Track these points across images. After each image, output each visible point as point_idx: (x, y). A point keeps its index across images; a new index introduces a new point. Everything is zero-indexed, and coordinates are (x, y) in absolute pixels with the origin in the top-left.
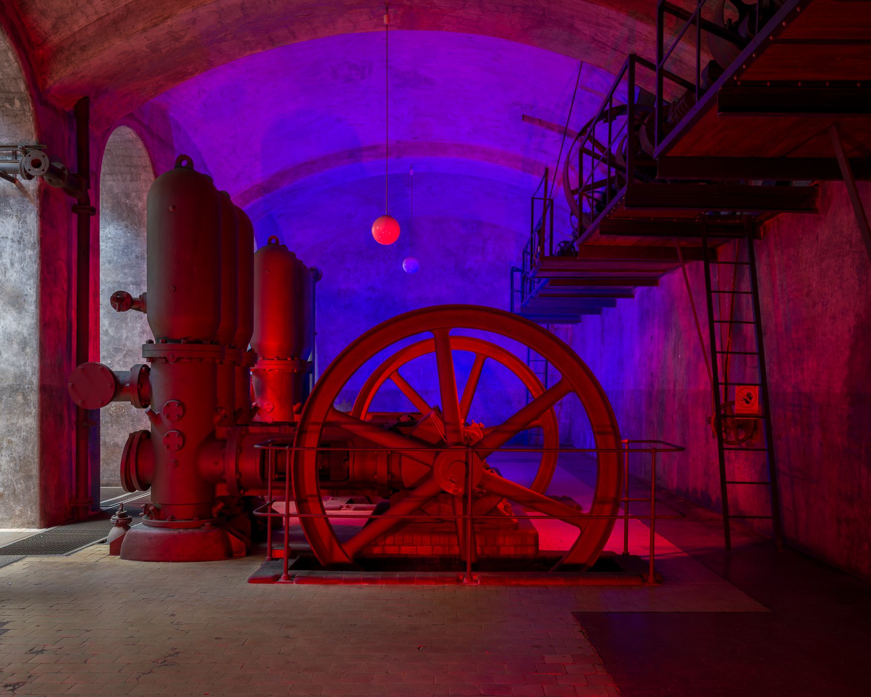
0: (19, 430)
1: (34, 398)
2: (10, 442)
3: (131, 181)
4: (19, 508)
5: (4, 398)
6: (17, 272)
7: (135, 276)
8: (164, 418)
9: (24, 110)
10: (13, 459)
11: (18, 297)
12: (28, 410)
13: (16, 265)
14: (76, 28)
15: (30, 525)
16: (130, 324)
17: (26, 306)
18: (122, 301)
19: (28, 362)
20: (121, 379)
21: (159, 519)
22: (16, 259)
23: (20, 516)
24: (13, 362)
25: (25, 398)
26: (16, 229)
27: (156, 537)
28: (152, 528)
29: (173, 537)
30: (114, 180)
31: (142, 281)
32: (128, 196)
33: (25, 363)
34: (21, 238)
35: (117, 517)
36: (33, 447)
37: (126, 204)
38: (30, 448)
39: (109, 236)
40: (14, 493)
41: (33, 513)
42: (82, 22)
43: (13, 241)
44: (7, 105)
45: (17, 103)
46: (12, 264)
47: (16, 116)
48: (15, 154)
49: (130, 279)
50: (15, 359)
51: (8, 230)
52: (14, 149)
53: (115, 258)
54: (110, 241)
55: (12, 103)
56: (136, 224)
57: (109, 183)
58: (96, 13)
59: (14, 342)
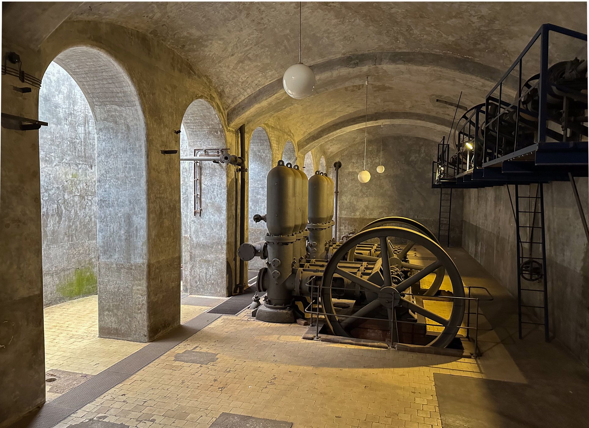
0: (219, 259)
1: (225, 247)
2: (216, 263)
3: (261, 145)
4: (219, 289)
5: (214, 246)
6: (219, 198)
7: (262, 185)
8: (272, 265)
9: (221, 135)
10: (217, 270)
11: (219, 208)
12: (222, 251)
13: (219, 195)
14: (240, 101)
15: (223, 296)
16: (260, 204)
17: (222, 211)
18: (258, 218)
19: (223, 233)
20: (257, 248)
21: (270, 305)
22: (219, 193)
23: (219, 292)
24: (218, 233)
25: (222, 247)
26: (219, 181)
27: (269, 312)
28: (267, 308)
29: (275, 313)
30: (254, 145)
31: (265, 187)
32: (259, 152)
33: (222, 233)
34: (220, 185)
35: (254, 298)
36: (224, 266)
37: (259, 155)
38: (223, 266)
39: (252, 168)
40: (217, 283)
41: (224, 292)
42: (243, 98)
43: (218, 186)
44: (215, 133)
45: (219, 133)
46: (217, 195)
47: (218, 137)
48: (218, 152)
49: (260, 186)
50: (218, 232)
51: (216, 182)
52: (218, 150)
53: (254, 177)
54: (252, 170)
55: (217, 133)
56: (262, 163)
57: (252, 147)
58: (248, 94)
59: (218, 225)
